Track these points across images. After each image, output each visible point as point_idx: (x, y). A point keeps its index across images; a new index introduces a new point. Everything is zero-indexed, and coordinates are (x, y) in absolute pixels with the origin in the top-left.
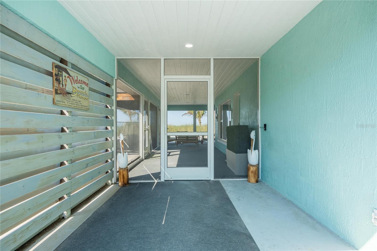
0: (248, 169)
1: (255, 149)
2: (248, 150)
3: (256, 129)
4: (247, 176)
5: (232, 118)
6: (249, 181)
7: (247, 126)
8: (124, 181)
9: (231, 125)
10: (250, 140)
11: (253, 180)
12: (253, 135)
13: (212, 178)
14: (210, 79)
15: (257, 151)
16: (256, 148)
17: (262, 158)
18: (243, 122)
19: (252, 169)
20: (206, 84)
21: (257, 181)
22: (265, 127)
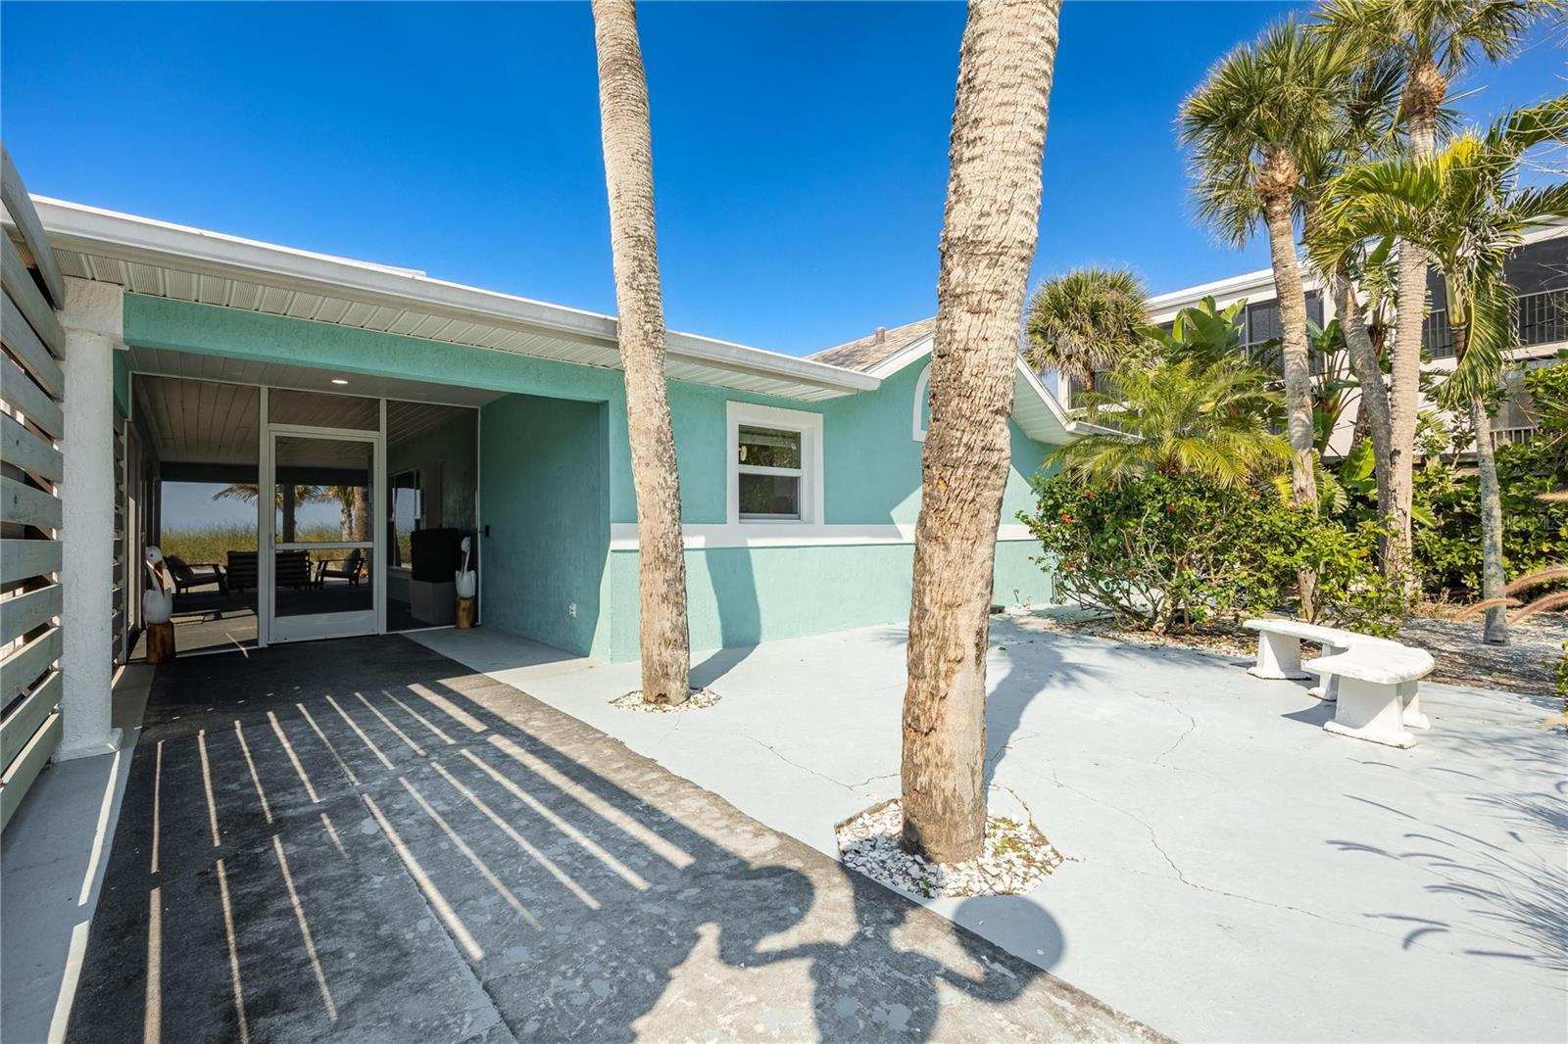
0: (455, 606)
1: (469, 570)
2: (457, 572)
3: (473, 536)
4: (453, 620)
5: (422, 512)
6: (458, 627)
7: (457, 530)
8: (163, 651)
9: (422, 528)
10: (460, 554)
11: (465, 623)
12: (465, 545)
13: (383, 631)
14: (379, 439)
15: (472, 572)
16: (473, 566)
17: (484, 585)
18: (448, 521)
19: (463, 604)
20: (369, 447)
21: (473, 625)
22: (487, 531)
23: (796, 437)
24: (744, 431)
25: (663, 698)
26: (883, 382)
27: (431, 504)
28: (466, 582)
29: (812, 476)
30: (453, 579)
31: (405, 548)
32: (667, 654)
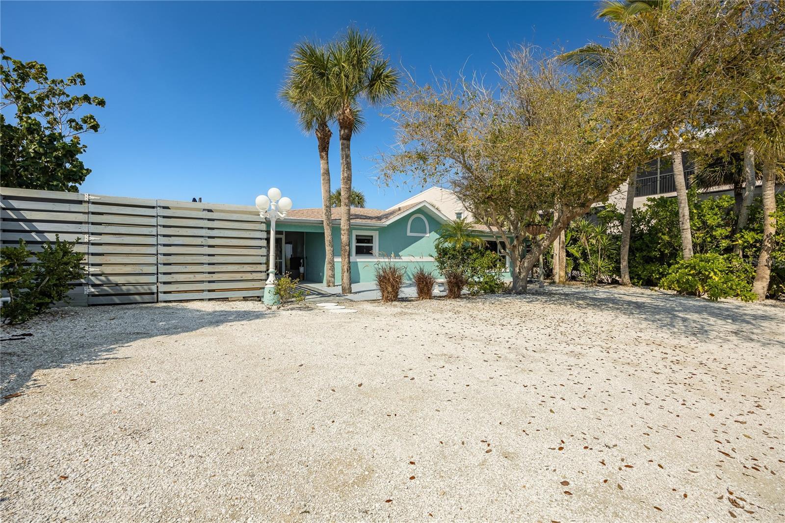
2: (300, 267)
3: (303, 259)
7: (300, 257)
9: (292, 257)
10: (301, 263)
11: (301, 279)
12: (302, 261)
14: (283, 237)
16: (303, 266)
17: (306, 270)
18: (298, 255)
19: (301, 275)
20: (281, 238)
21: (303, 279)
22: (306, 258)
23: (372, 236)
24: (356, 236)
25: (329, 286)
26: (388, 225)
27: (294, 250)
28: (302, 269)
29: (376, 245)
30: (299, 269)
31: (289, 262)
32: (330, 279)
